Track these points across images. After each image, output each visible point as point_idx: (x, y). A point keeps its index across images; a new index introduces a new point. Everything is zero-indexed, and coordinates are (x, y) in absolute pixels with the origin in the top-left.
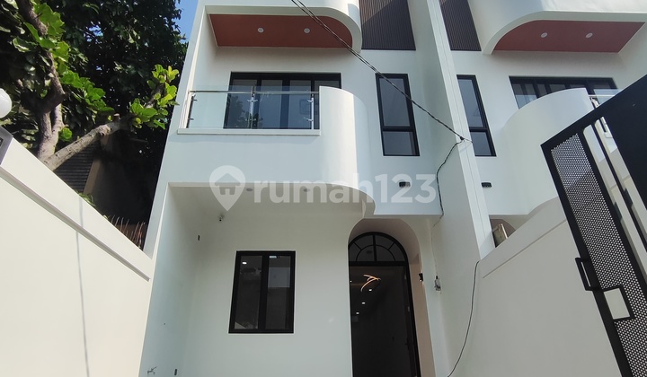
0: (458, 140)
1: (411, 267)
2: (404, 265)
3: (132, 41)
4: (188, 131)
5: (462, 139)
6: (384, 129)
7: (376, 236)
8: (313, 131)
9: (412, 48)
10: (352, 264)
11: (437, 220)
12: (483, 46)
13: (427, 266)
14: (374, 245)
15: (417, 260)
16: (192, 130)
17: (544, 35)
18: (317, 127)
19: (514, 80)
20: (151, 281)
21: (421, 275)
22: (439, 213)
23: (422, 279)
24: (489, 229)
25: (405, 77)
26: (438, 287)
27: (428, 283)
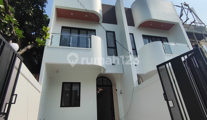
0: (130, 54)
1: (113, 87)
2: (111, 86)
3: (31, 15)
4: (51, 46)
5: (131, 53)
6: (108, 47)
7: (103, 78)
8: (89, 49)
9: (116, 24)
10: (97, 86)
11: (122, 75)
12: (136, 25)
13: (118, 87)
14: (103, 80)
15: (115, 85)
16: (52, 46)
17: (151, 24)
18: (91, 47)
19: (143, 36)
20: (41, 93)
21: (116, 90)
22: (123, 73)
23: (117, 91)
24: (137, 79)
25: (114, 32)
26: (121, 93)
27: (118, 92)
